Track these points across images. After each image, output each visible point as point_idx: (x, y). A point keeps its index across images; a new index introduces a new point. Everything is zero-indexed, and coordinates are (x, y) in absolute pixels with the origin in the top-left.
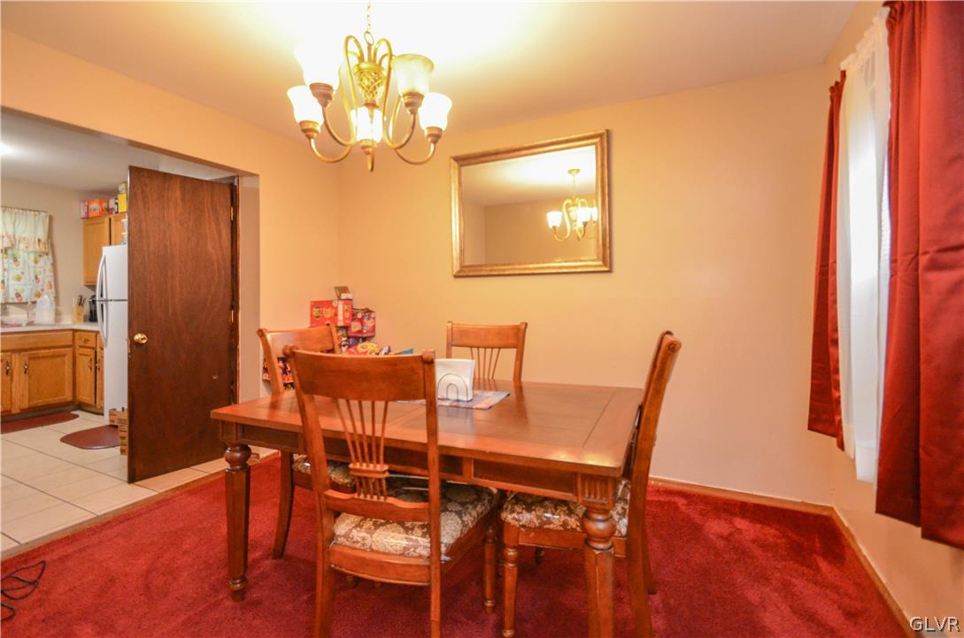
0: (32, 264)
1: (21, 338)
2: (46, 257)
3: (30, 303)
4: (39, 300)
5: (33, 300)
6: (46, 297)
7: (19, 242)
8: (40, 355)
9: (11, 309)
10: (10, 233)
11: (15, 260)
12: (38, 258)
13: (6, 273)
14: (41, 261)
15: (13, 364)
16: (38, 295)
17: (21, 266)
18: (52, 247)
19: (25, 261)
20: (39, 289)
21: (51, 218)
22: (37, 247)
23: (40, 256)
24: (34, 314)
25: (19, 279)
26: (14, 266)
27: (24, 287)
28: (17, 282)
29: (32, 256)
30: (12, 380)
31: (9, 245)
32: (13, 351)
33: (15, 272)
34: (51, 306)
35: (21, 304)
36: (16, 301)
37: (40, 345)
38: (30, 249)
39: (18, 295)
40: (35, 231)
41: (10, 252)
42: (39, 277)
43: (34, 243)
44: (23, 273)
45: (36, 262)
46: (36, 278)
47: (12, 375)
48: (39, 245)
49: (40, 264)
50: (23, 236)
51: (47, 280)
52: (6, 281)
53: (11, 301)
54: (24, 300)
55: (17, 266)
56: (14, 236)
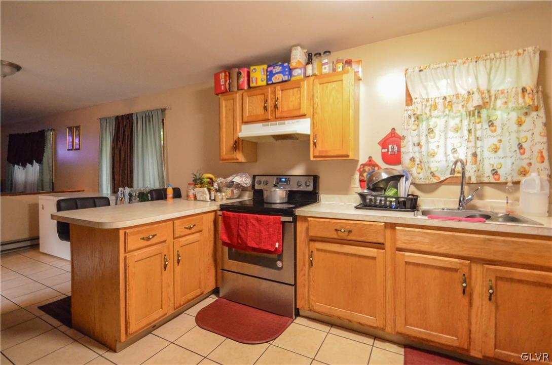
0: (515, 127)
1: (485, 241)
2: (534, 114)
3: (510, 184)
4: (523, 180)
5: (515, 179)
6: (533, 175)
7: (496, 98)
8: (516, 277)
9: (488, 190)
10: (484, 87)
11: (491, 124)
12: (523, 118)
13: (479, 143)
14: (528, 121)
15: (473, 282)
16: (524, 173)
17: (499, 130)
18: (545, 97)
19: (503, 125)
20: (524, 163)
21: (543, 55)
22: (521, 100)
23: (526, 114)
24: (517, 200)
25: (496, 150)
26: (490, 133)
27: (502, 161)
28: (493, 155)
29: (514, 116)
30: (471, 304)
31: (481, 103)
32: (472, 260)
33: (490, 141)
34: (542, 188)
35: (499, 185)
36: (492, 180)
37: (514, 259)
38: (510, 105)
39: (495, 172)
40: (518, 77)
41: (484, 113)
42: (524, 145)
43: (517, 94)
44: (500, 141)
45: (520, 123)
46: (520, 147)
47: (471, 296)
48: (524, 97)
49: (525, 127)
50: (500, 88)
51: (537, 149)
52: (478, 154)
53: (486, 180)
54: (502, 180)
55: (495, 131)
56: (489, 91)
